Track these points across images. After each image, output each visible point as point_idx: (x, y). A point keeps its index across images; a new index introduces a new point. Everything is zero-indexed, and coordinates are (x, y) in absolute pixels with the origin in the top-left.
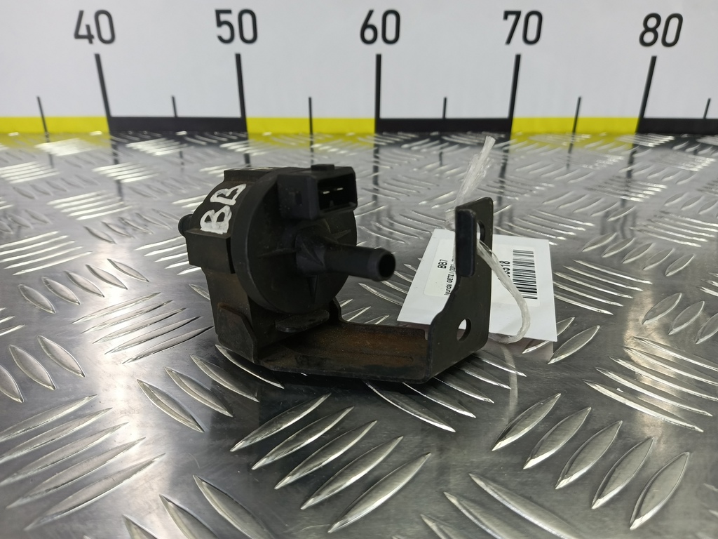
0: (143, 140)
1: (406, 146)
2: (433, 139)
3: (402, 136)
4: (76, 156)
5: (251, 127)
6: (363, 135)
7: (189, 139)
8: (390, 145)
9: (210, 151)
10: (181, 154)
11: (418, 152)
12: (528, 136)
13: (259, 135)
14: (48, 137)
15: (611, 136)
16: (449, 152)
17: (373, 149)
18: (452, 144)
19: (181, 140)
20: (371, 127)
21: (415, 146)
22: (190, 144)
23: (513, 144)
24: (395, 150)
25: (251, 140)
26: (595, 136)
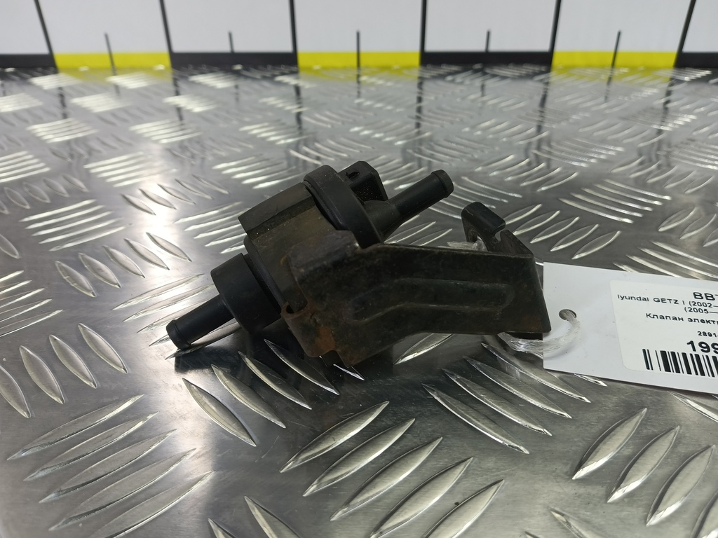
0: (202, 73)
1: (449, 78)
2: (476, 71)
3: (445, 69)
4: (145, 89)
5: (302, 61)
6: (409, 68)
7: (245, 73)
8: (434, 78)
9: (266, 84)
10: (236, 87)
11: (462, 83)
12: (568, 69)
13: (309, 69)
14: (114, 71)
15: (649, 70)
16: (491, 83)
17: (416, 82)
18: (494, 76)
19: (237, 73)
20: (416, 60)
21: (459, 78)
22: (246, 77)
23: (554, 76)
24: (440, 83)
25: (302, 73)
26: (633, 70)
